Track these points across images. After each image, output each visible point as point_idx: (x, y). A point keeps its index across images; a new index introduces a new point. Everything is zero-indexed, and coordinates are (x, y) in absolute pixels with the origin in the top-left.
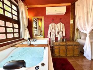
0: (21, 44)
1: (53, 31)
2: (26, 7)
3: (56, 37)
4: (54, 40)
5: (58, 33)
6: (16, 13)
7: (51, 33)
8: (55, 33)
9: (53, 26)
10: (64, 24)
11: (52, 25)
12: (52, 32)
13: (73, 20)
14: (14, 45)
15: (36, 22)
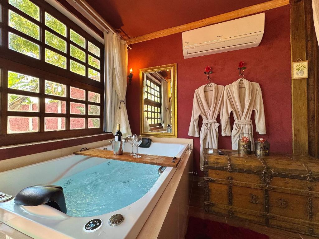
0: (102, 148)
1: (210, 112)
2: (123, 42)
3: (223, 134)
4: (215, 146)
5: (231, 120)
6: (97, 64)
7: (200, 118)
8: (218, 120)
9: (212, 95)
10: (257, 85)
11: (205, 91)
12: (204, 117)
13: (305, 64)
14: (81, 151)
15: (160, 86)
